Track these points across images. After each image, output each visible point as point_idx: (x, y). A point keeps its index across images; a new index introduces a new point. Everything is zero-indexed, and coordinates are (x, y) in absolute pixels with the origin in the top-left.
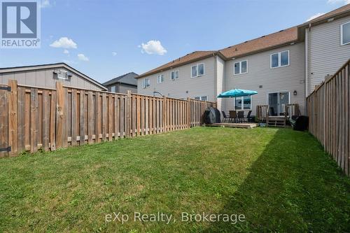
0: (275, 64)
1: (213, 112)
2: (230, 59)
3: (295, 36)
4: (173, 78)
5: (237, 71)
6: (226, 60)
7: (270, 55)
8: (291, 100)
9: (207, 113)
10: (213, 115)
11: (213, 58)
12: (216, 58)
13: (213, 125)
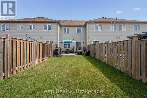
0: (78, 32)
1: (59, 49)
2: (62, 26)
3: (83, 24)
4: (30, 28)
5: (65, 32)
6: (61, 26)
7: (76, 28)
8: (82, 45)
9: (56, 50)
10: (59, 51)
11: (56, 24)
12: (57, 24)
13: (59, 55)
